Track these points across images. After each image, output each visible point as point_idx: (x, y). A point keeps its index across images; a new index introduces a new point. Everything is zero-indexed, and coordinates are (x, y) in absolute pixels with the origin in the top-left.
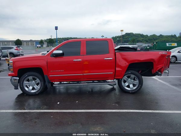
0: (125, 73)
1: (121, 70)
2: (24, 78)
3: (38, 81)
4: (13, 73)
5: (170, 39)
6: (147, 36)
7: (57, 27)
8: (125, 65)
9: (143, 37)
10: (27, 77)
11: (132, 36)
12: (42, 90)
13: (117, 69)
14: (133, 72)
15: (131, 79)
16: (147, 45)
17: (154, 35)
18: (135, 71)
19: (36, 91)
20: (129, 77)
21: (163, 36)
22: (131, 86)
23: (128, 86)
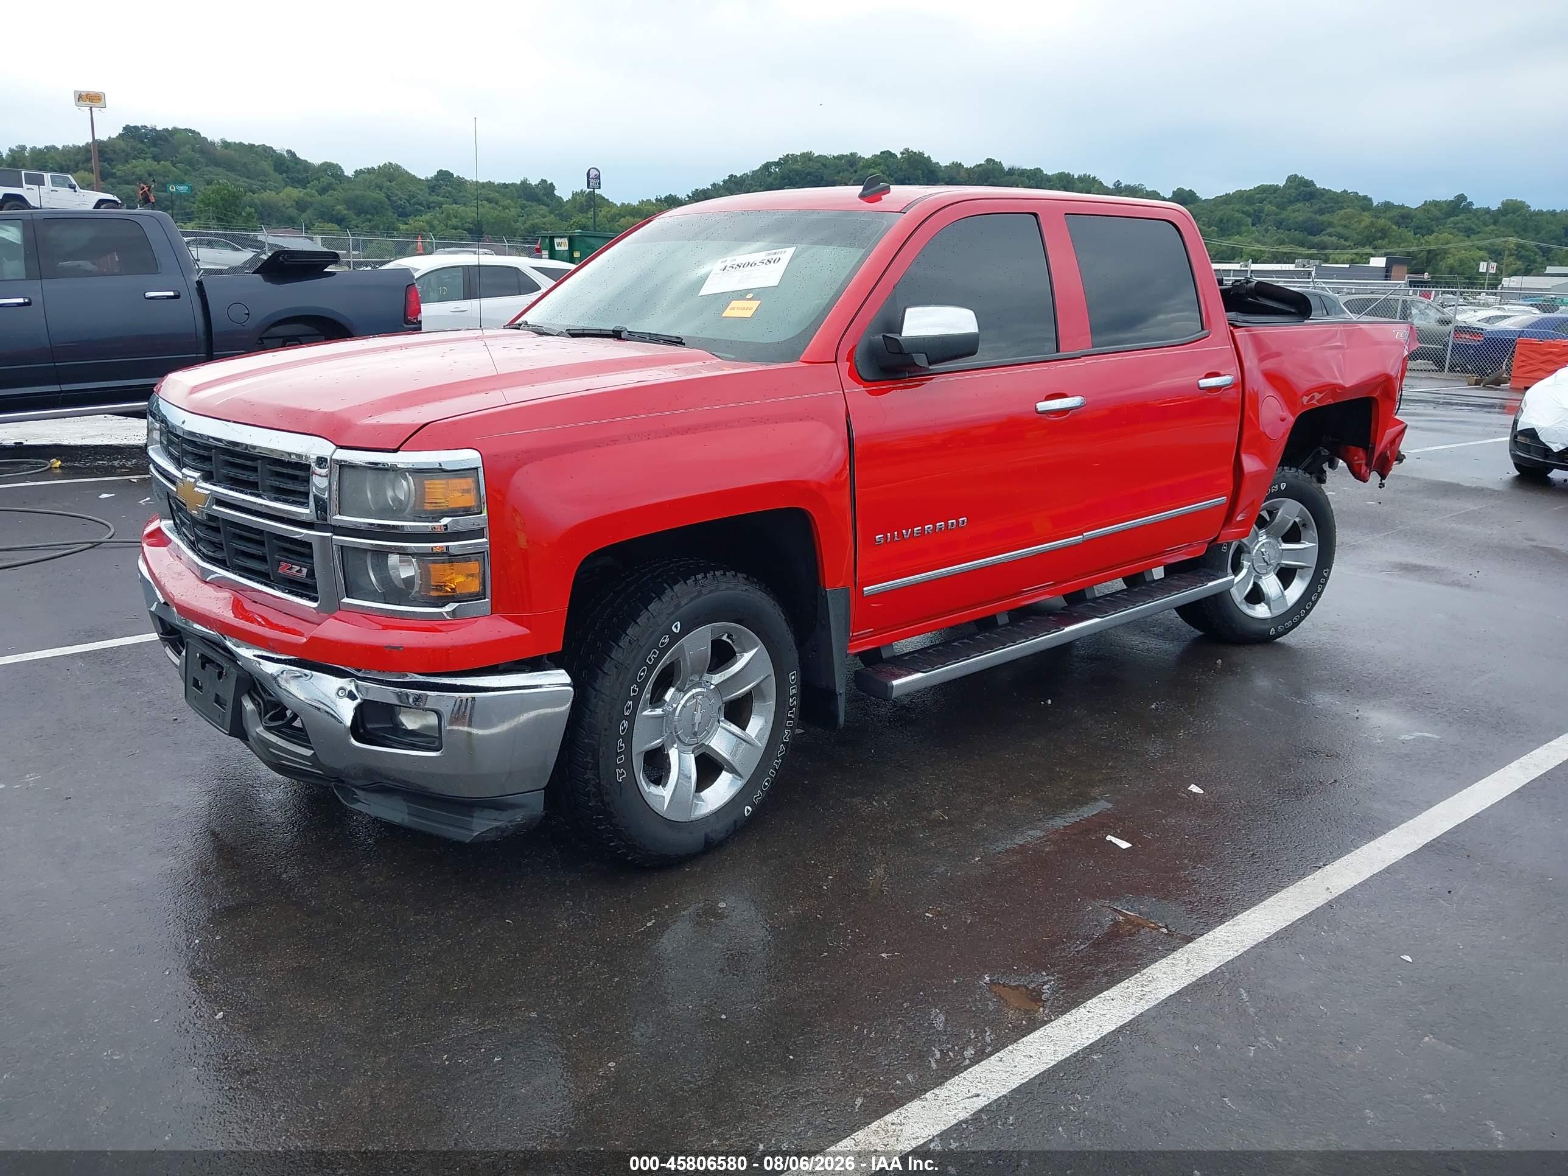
2: (652, 657)
4: (509, 629)
5: (513, 212)
6: (331, 171)
9: (303, 183)
11: (190, 162)
13: (1249, 464)
15: (1274, 533)
17: (391, 174)
21: (461, 183)
22: (1273, 585)
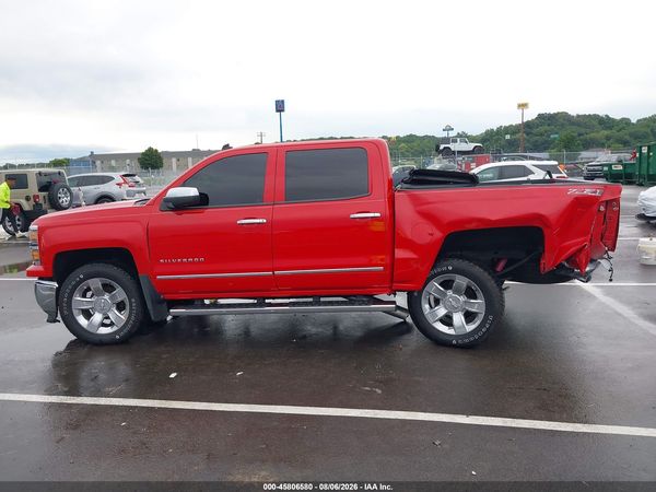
0: (434, 267)
1: (415, 256)
2: (73, 283)
3: (120, 294)
4: (41, 268)
6: (626, 121)
7: (283, 101)
8: (428, 239)
10: (82, 281)
11: (563, 125)
12: (133, 326)
13: (400, 254)
14: (464, 264)
15: (457, 291)
16: (614, 158)
18: (470, 260)
19: (115, 329)
20: (447, 285)
22: (458, 318)
23: (447, 320)
